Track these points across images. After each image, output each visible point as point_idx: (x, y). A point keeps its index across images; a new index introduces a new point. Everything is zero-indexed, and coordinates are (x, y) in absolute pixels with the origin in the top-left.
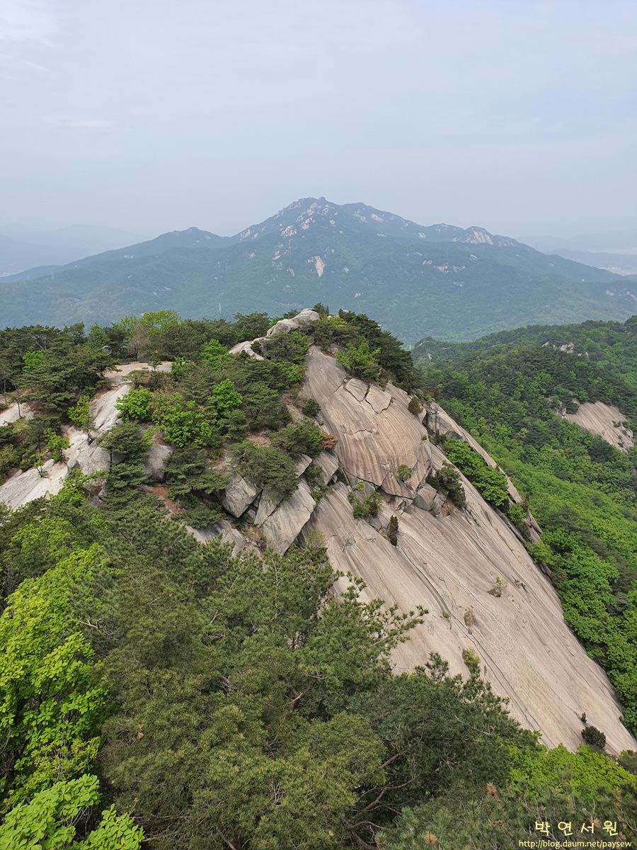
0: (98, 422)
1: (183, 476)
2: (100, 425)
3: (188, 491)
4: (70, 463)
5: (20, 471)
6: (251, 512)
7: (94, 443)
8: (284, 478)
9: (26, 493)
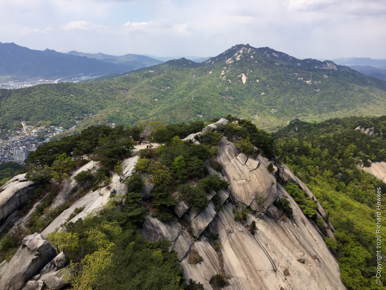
0: (124, 172)
1: (158, 198)
2: (125, 173)
3: (159, 205)
4: (112, 190)
5: (92, 191)
6: (186, 215)
7: (122, 182)
8: (201, 202)
9: (93, 202)
